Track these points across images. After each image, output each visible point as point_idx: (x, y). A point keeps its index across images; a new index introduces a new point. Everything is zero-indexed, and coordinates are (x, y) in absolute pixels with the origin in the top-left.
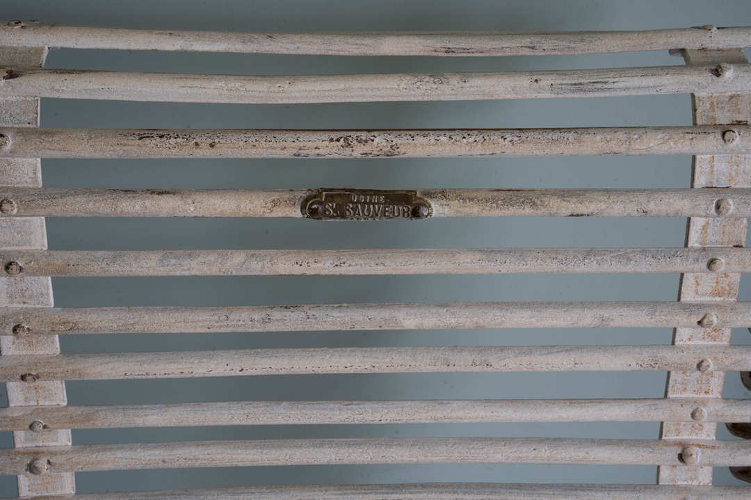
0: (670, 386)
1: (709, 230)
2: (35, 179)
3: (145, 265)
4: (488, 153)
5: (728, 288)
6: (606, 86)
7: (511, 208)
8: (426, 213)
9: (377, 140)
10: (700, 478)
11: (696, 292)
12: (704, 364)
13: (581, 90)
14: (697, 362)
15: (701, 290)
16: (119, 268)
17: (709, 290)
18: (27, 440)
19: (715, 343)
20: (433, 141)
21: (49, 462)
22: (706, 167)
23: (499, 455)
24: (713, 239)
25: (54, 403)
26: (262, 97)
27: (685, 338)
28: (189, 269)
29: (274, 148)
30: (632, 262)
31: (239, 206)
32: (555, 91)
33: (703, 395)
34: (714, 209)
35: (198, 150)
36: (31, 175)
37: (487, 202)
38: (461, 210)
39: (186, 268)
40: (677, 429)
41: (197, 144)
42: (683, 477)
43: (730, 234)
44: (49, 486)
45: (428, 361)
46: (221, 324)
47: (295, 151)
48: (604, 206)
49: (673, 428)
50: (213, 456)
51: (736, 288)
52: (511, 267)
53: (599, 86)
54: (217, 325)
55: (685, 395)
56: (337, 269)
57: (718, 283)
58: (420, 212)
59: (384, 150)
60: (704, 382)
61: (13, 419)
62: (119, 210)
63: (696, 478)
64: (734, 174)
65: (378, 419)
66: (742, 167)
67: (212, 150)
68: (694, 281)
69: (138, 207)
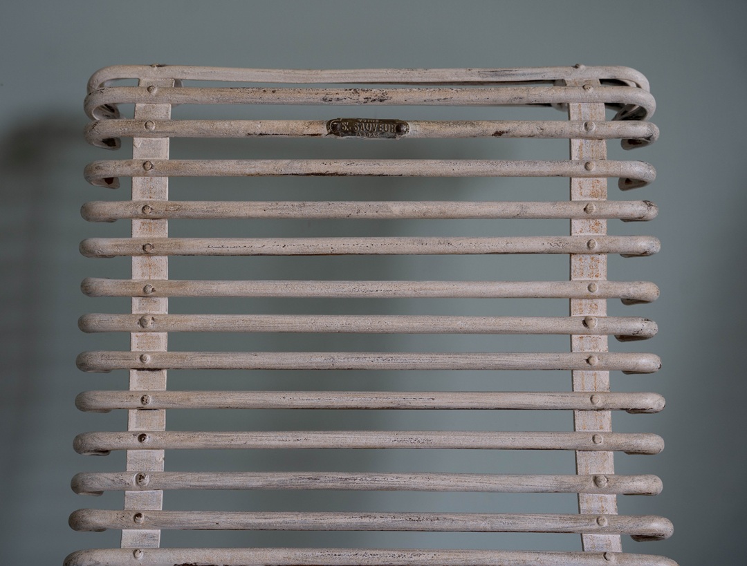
0: (572, 271)
1: (584, 149)
2: (167, 116)
3: (227, 164)
4: (442, 98)
5: (600, 191)
6: (511, 73)
7: (458, 127)
8: (405, 129)
9: (374, 90)
10: (600, 347)
11: (581, 193)
12: (592, 242)
13: (496, 75)
14: (587, 242)
15: (583, 193)
16: (211, 166)
17: (589, 192)
18: (140, 309)
19: (597, 234)
20: (408, 90)
21: (153, 319)
22: (577, 110)
23: (460, 322)
24: (587, 155)
25: (160, 278)
26: (304, 78)
27: (578, 230)
28: (255, 167)
29: (311, 94)
30: (538, 164)
31: (288, 125)
32: (481, 75)
33: (594, 278)
34: (584, 128)
35: (265, 94)
36: (165, 113)
37: (443, 123)
38: (427, 127)
39: (253, 166)
40: (580, 309)
41: (264, 91)
42: (588, 346)
43: (596, 151)
44: (151, 345)
45: (409, 241)
46: (273, 207)
47: (324, 96)
48: (516, 125)
49: (578, 307)
50: (262, 319)
51: (606, 190)
52: (461, 167)
53: (507, 72)
54: (270, 208)
55: (582, 279)
56: (349, 167)
57: (593, 187)
58: (402, 129)
59: (378, 95)
60: (594, 267)
61: (134, 284)
62: (215, 127)
63: (597, 347)
64: (593, 114)
65: (375, 289)
66: (597, 110)
67: (274, 94)
68: (578, 186)
69: (226, 125)
